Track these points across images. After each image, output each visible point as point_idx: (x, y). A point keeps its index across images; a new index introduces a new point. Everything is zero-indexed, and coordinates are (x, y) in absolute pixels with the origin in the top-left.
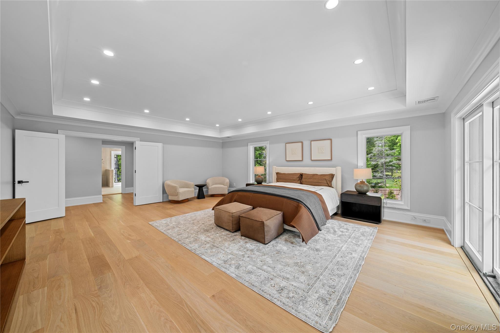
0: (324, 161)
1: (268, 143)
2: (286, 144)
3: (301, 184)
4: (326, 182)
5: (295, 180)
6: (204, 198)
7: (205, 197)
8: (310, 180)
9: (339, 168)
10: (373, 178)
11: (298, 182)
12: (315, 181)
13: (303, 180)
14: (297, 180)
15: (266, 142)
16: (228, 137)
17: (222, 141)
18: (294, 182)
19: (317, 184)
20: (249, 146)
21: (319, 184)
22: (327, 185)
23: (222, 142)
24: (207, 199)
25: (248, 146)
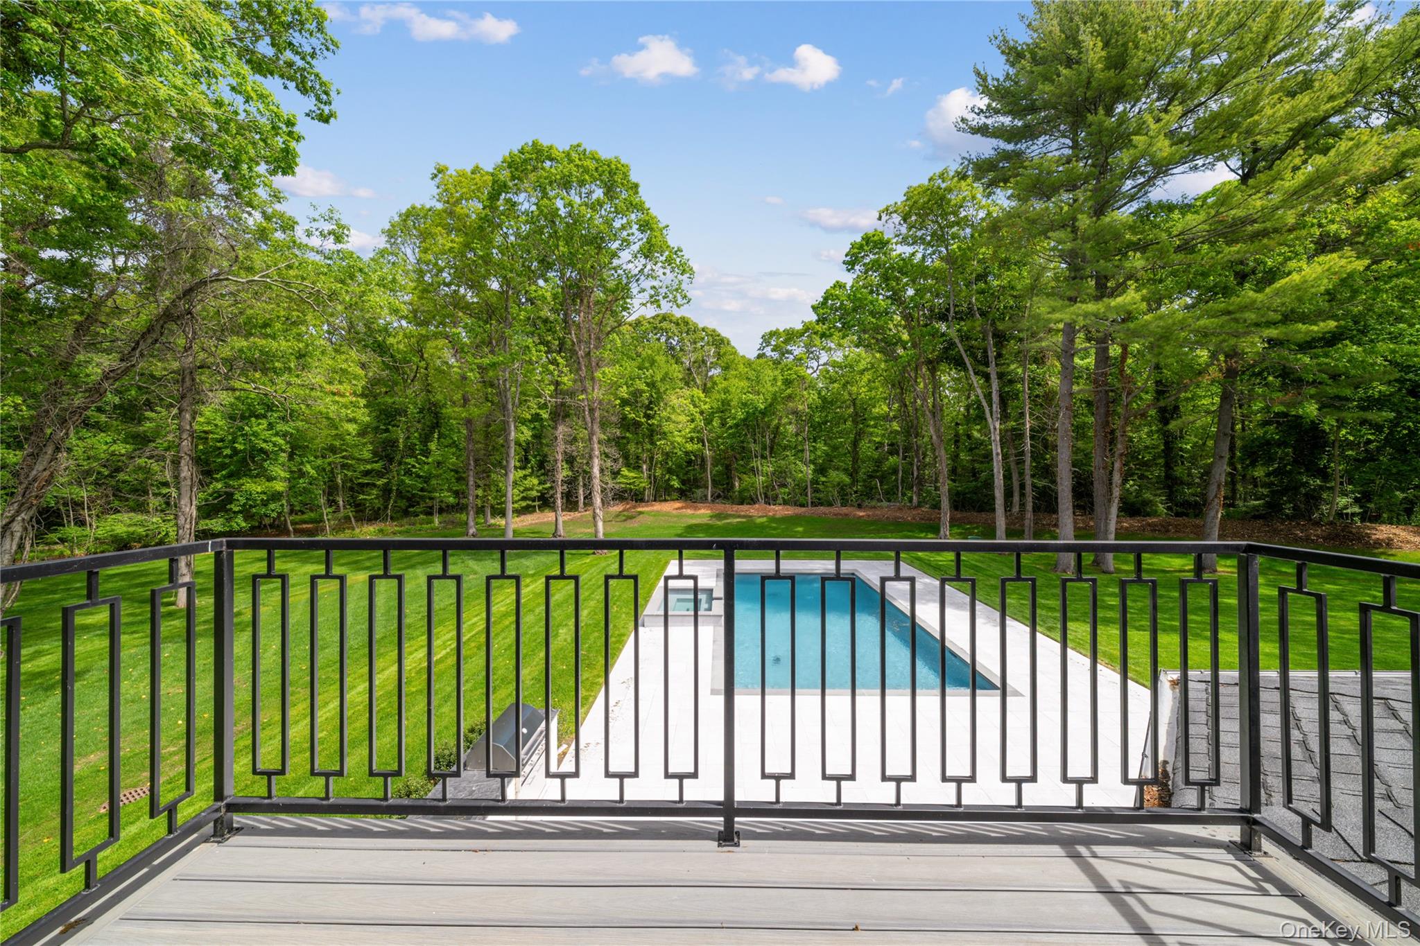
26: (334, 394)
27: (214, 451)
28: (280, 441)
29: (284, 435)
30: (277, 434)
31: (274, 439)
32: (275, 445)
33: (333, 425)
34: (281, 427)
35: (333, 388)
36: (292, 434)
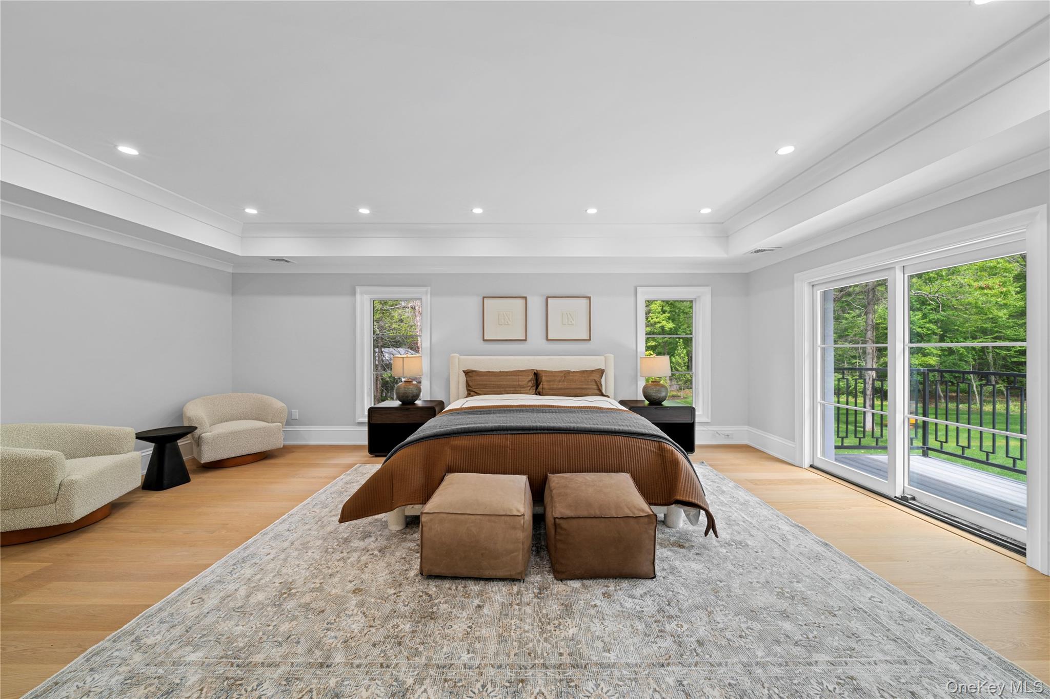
0: (558, 342)
1: (427, 293)
2: (485, 299)
3: (536, 394)
4: (595, 387)
5: (524, 387)
6: (186, 479)
7: (190, 476)
8: (561, 385)
9: (611, 357)
10: (672, 374)
11: (531, 391)
12: (574, 386)
13: (544, 385)
14: (529, 386)
15: (423, 289)
16: (277, 260)
17: (230, 270)
18: (522, 392)
19: (578, 392)
20: (358, 297)
21: (583, 392)
22: (597, 392)
23: (233, 273)
24: (199, 484)
25: (354, 294)
26: (982, 288)
27: (883, 336)
28: (932, 326)
29: (936, 322)
30: (930, 322)
31: (928, 325)
32: (928, 329)
33: (981, 311)
34: (933, 316)
35: (982, 284)
36: (942, 321)
